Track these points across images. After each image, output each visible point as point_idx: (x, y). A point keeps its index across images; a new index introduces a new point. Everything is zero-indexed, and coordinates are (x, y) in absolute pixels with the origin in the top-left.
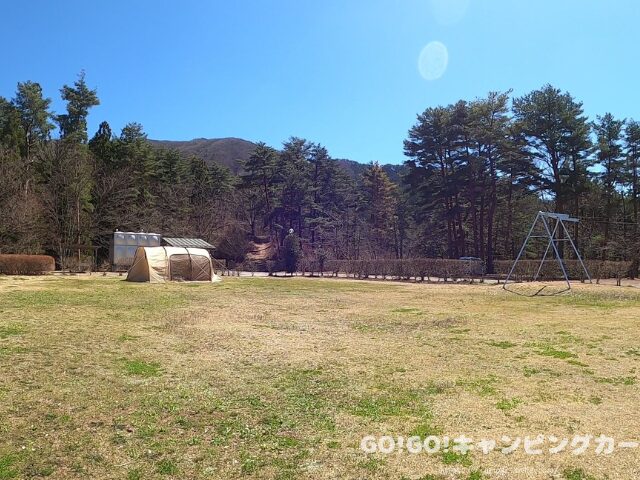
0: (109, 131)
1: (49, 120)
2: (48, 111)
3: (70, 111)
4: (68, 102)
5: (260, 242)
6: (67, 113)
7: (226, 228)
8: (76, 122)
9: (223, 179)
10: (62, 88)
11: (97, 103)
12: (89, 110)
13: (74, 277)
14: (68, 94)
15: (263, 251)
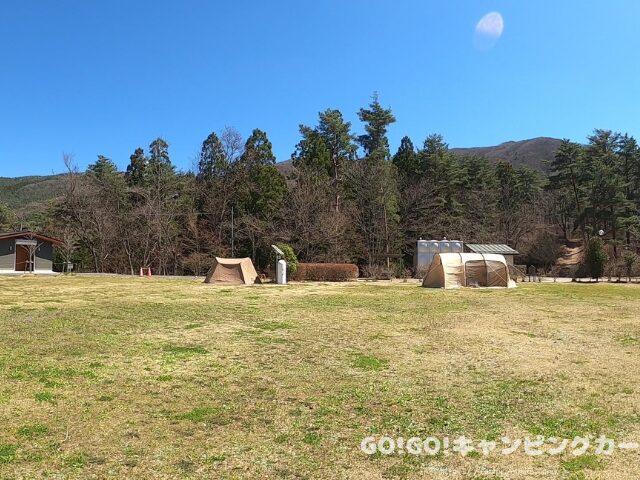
0: (411, 144)
1: (352, 142)
2: (350, 133)
3: (368, 130)
4: (367, 123)
5: (572, 245)
6: (367, 133)
7: (536, 233)
8: (376, 141)
9: (531, 181)
10: (359, 111)
11: (393, 120)
12: (386, 128)
13: (376, 283)
14: (365, 115)
15: (574, 256)
